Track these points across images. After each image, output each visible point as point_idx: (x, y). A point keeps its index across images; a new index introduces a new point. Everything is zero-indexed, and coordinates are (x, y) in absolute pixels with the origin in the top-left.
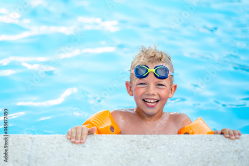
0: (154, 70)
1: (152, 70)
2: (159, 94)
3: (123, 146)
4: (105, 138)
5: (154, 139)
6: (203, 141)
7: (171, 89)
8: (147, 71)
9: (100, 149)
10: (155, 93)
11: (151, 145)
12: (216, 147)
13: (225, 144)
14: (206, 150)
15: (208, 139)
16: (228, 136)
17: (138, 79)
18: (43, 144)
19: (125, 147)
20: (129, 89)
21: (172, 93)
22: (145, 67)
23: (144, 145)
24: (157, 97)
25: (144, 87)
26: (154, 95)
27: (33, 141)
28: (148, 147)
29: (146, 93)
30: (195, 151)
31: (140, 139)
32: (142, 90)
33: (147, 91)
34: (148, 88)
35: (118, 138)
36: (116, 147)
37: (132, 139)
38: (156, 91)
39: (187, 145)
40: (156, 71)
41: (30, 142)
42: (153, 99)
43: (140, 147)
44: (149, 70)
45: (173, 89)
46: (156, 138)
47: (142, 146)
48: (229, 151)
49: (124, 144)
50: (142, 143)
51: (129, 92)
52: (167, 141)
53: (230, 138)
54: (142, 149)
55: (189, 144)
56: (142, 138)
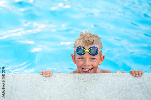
0: (88, 51)
1: (87, 51)
2: (92, 65)
3: (70, 80)
4: (58, 76)
5: (89, 76)
6: (119, 77)
7: (101, 59)
8: (84, 51)
9: (55, 82)
10: (90, 65)
11: (87, 80)
12: (127, 81)
13: (133, 79)
14: (121, 83)
15: (122, 76)
16: (135, 75)
17: (78, 56)
18: (20, 79)
19: (71, 81)
20: (74, 59)
21: (101, 61)
22: (82, 48)
23: (83, 80)
24: (91, 67)
25: (83, 61)
26: (89, 66)
27: (14, 78)
28: (85, 81)
29: (84, 65)
30: (114, 83)
31: (80, 76)
32: (81, 63)
33: (85, 63)
34: (85, 61)
35: (66, 75)
36: (65, 81)
37: (75, 76)
38: (90, 63)
39: (109, 80)
40: (90, 51)
41: (12, 78)
42: (89, 68)
43: (80, 81)
44: (85, 51)
45: (102, 58)
46: (90, 75)
47: (81, 80)
48: (135, 83)
49: (70, 79)
50: (81, 78)
51: (74, 61)
52: (96, 77)
53: (135, 76)
54: (81, 82)
55: (110, 79)
56: (81, 76)
